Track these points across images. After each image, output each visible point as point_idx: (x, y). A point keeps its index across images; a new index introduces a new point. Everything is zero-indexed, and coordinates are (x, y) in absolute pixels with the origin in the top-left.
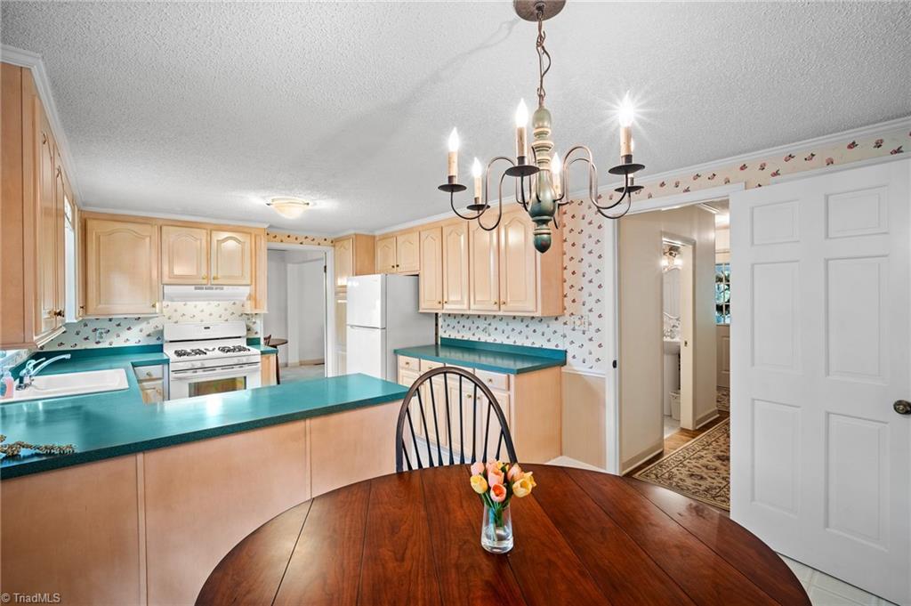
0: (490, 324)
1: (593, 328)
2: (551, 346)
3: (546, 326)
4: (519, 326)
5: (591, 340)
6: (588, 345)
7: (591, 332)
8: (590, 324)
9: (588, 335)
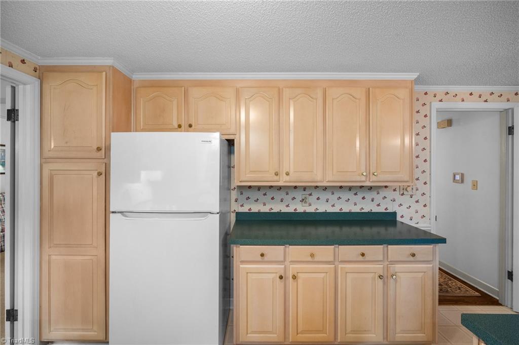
0: (310, 195)
1: (419, 193)
2: (381, 209)
3: (376, 193)
4: (345, 195)
5: (417, 202)
6: (415, 206)
7: (418, 196)
8: (417, 190)
9: (415, 198)
